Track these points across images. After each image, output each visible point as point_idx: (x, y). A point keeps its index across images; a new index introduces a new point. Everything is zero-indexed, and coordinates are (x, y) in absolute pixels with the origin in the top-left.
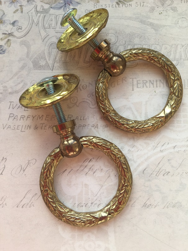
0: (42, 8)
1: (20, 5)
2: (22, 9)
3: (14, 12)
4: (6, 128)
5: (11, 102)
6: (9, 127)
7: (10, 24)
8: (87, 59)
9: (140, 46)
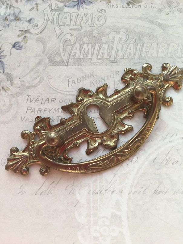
0: (56, 7)
1: (35, 3)
2: (37, 7)
3: (30, 10)
4: (24, 120)
5: (29, 96)
6: (27, 119)
7: (27, 21)
8: (99, 56)
9: (149, 44)
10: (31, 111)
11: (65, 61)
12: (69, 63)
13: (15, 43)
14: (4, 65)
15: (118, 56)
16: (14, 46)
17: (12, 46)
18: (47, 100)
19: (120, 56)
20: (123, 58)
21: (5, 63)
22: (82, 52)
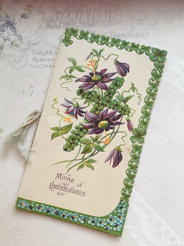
4: (31, 67)
5: (34, 50)
6: (34, 66)
8: (81, 21)
9: (115, 11)
10: (36, 60)
11: (58, 26)
12: (60, 27)
13: (23, 14)
14: (16, 30)
15: (94, 20)
16: (22, 17)
17: (21, 16)
18: (47, 53)
19: (96, 20)
20: (98, 22)
21: (17, 28)
22: (69, 18)
